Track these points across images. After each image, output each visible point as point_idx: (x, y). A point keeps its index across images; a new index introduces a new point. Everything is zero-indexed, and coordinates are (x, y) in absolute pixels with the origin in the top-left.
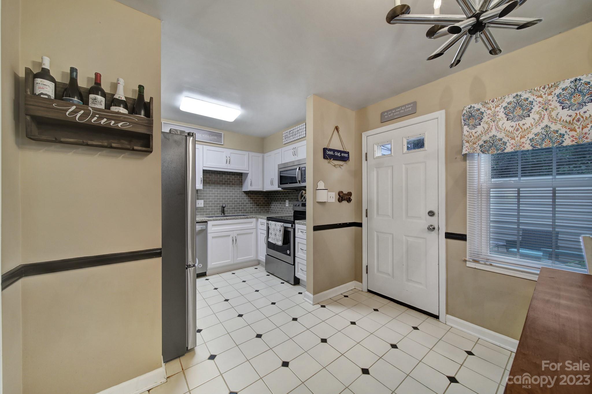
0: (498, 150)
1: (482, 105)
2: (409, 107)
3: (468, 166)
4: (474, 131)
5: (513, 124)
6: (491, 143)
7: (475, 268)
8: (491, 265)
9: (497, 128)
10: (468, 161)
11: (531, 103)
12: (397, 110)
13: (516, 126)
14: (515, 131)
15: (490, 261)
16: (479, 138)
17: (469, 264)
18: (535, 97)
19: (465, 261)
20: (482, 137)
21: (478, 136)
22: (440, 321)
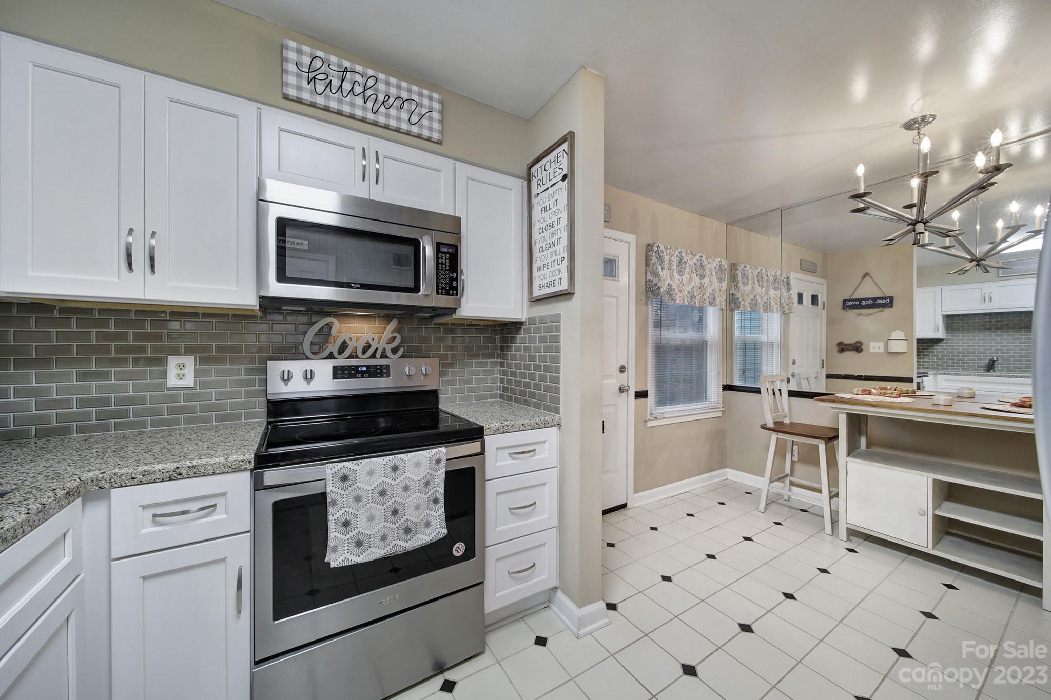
1: (664, 248)
4: (662, 274)
5: (680, 278)
7: (652, 427)
8: (664, 418)
9: (672, 277)
11: (685, 263)
13: (681, 280)
14: (680, 284)
15: (664, 414)
18: (688, 259)
19: (646, 422)
20: (665, 282)
21: (664, 280)
22: (629, 509)
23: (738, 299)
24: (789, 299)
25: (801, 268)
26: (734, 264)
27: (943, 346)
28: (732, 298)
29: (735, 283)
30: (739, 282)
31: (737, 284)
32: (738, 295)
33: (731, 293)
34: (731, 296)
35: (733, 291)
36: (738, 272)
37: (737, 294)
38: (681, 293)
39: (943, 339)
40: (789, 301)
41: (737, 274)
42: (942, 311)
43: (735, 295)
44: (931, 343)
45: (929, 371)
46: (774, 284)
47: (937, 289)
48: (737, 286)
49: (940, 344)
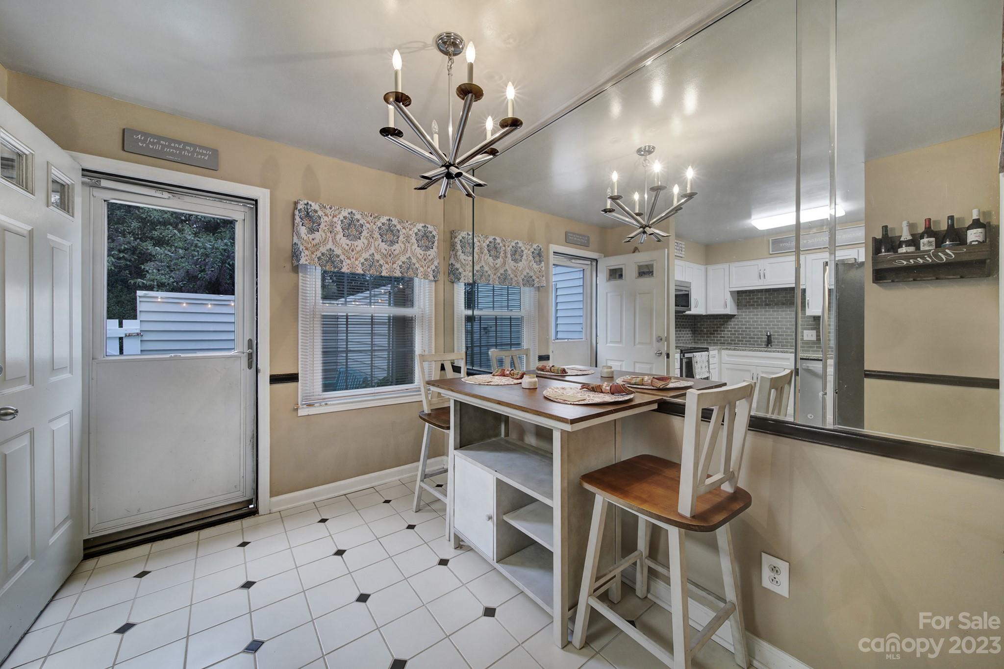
0: (335, 268)
1: (319, 207)
2: (205, 155)
3: (300, 281)
4: (311, 237)
5: (349, 243)
6: (327, 257)
7: (309, 415)
8: (326, 404)
9: (334, 241)
10: (300, 274)
11: (362, 226)
12: (173, 145)
13: (351, 246)
14: (350, 250)
15: (326, 400)
16: (316, 246)
17: (302, 412)
18: (365, 222)
19: (297, 410)
20: (320, 247)
21: (316, 245)
22: (259, 516)
23: (457, 269)
24: (540, 272)
25: (566, 241)
26: (453, 231)
27: (735, 321)
28: (452, 269)
29: (454, 252)
30: (457, 251)
31: (456, 253)
32: (458, 266)
33: (450, 263)
34: (451, 266)
35: (452, 261)
36: (456, 240)
37: (456, 264)
38: (350, 260)
39: (735, 315)
40: (540, 274)
41: (456, 243)
42: (730, 288)
43: (454, 265)
44: (727, 319)
45: (711, 346)
46: (514, 255)
47: (726, 266)
48: (456, 256)
49: (733, 320)
